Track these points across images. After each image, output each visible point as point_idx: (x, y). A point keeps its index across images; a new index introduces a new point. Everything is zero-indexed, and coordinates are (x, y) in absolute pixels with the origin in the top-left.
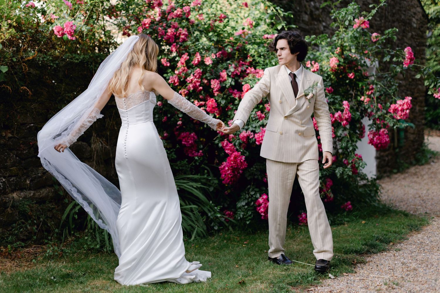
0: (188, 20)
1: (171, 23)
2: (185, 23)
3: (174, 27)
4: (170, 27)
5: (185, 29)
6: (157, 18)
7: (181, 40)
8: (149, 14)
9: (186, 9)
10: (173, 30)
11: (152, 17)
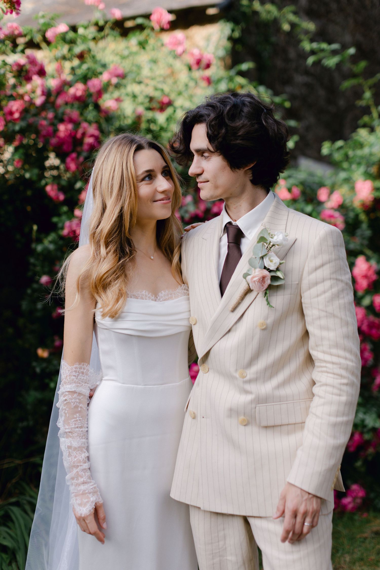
0: (97, 107)
1: (63, 113)
2: (91, 114)
3: (71, 121)
4: (62, 121)
5: (94, 126)
6: (39, 101)
7: (85, 147)
8: (21, 90)
9: (95, 84)
10: (70, 126)
11: (26, 98)
